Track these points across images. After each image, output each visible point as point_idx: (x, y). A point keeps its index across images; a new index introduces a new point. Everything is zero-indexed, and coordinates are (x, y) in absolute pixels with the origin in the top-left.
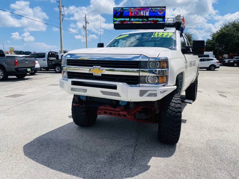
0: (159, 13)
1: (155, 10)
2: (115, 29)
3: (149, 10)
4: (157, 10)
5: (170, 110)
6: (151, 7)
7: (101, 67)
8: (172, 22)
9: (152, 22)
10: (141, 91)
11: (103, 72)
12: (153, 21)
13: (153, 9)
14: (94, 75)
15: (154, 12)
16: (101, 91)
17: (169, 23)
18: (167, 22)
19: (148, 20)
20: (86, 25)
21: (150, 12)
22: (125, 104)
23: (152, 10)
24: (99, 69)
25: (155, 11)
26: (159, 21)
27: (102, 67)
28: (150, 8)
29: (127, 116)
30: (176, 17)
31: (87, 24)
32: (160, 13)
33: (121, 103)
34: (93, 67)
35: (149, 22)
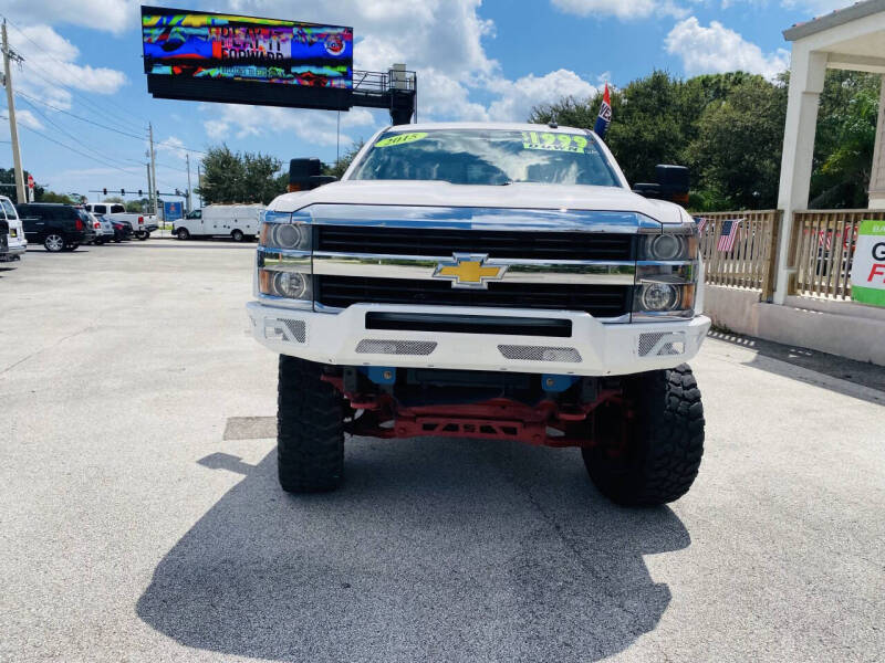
0: (329, 51)
1: (313, 36)
2: (155, 96)
3: (290, 36)
4: (319, 36)
5: (671, 394)
6: (298, 25)
7: (490, 256)
8: (378, 88)
9: (306, 83)
10: (642, 336)
11: (499, 275)
12: (308, 77)
13: (306, 31)
14: (454, 285)
15: (311, 43)
16: (500, 347)
17: (367, 92)
18: (360, 87)
19: (288, 71)
20: (7, 65)
21: (295, 43)
22: (564, 387)
23: (304, 35)
24: (482, 263)
25: (315, 40)
26: (331, 78)
27: (493, 255)
28: (295, 30)
29: (518, 431)
30: (390, 72)
31: (13, 63)
32: (333, 50)
33: (548, 382)
34: (451, 255)
35: (295, 82)
